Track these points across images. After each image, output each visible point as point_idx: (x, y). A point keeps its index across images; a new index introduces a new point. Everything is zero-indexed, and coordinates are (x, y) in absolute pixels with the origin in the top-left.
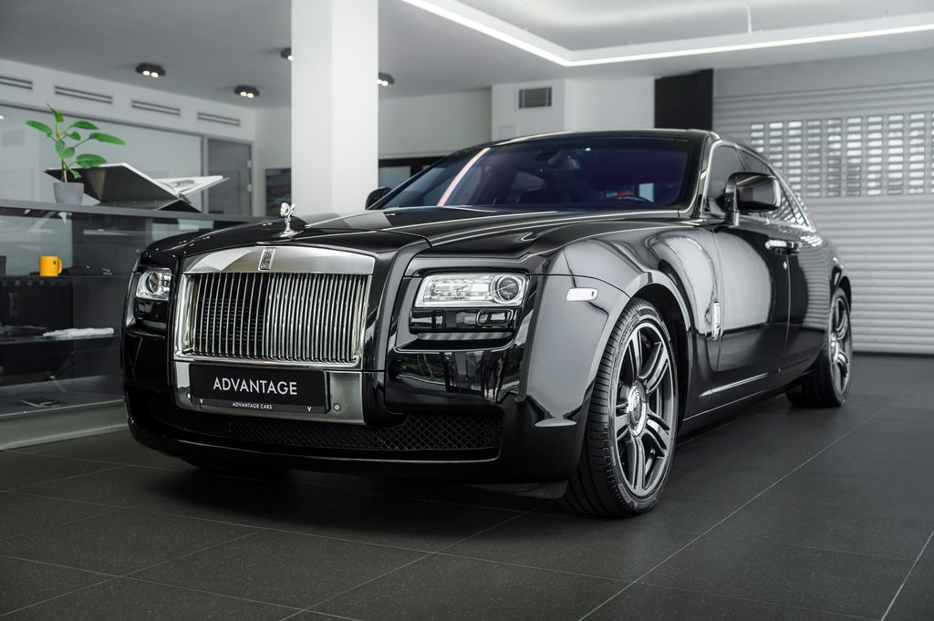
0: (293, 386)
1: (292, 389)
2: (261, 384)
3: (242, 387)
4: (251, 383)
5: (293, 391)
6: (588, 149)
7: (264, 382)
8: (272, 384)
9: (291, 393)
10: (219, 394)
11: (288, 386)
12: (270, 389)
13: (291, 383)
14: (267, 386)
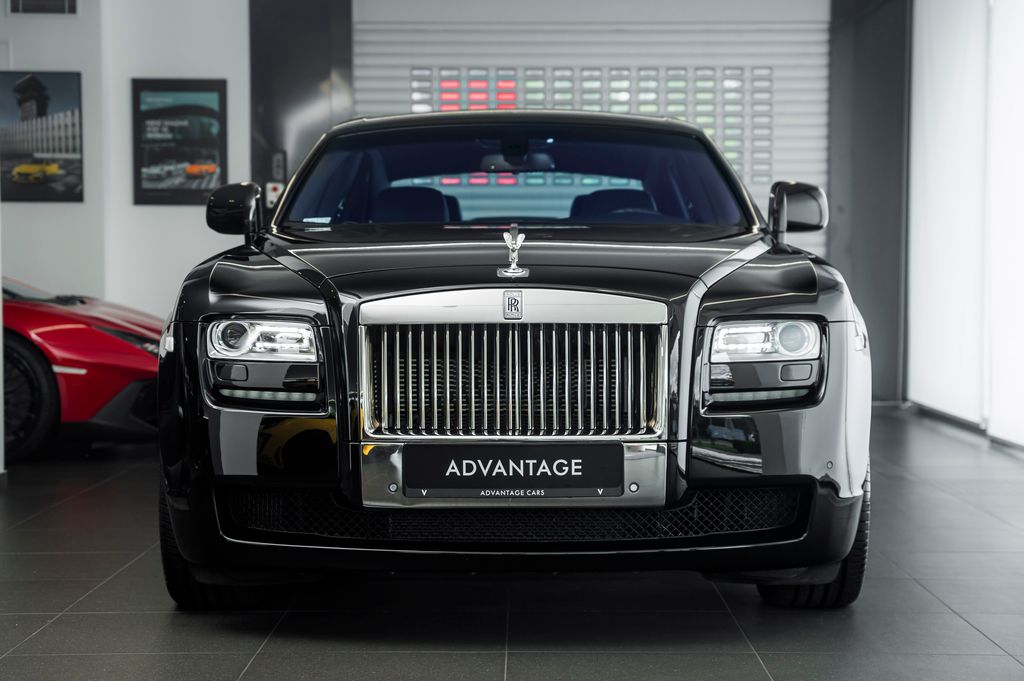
0: (576, 464)
1: (575, 468)
2: (526, 466)
3: (496, 470)
4: (512, 464)
5: (576, 470)
6: (550, 141)
7: (531, 462)
8: (544, 463)
9: (574, 473)
10: (457, 482)
11: (569, 465)
12: (541, 470)
13: (573, 461)
14: (536, 467)
